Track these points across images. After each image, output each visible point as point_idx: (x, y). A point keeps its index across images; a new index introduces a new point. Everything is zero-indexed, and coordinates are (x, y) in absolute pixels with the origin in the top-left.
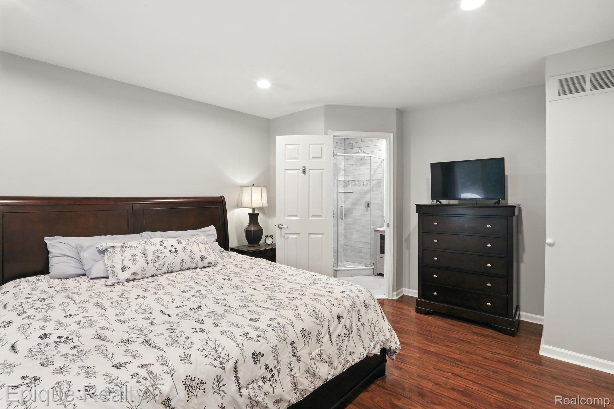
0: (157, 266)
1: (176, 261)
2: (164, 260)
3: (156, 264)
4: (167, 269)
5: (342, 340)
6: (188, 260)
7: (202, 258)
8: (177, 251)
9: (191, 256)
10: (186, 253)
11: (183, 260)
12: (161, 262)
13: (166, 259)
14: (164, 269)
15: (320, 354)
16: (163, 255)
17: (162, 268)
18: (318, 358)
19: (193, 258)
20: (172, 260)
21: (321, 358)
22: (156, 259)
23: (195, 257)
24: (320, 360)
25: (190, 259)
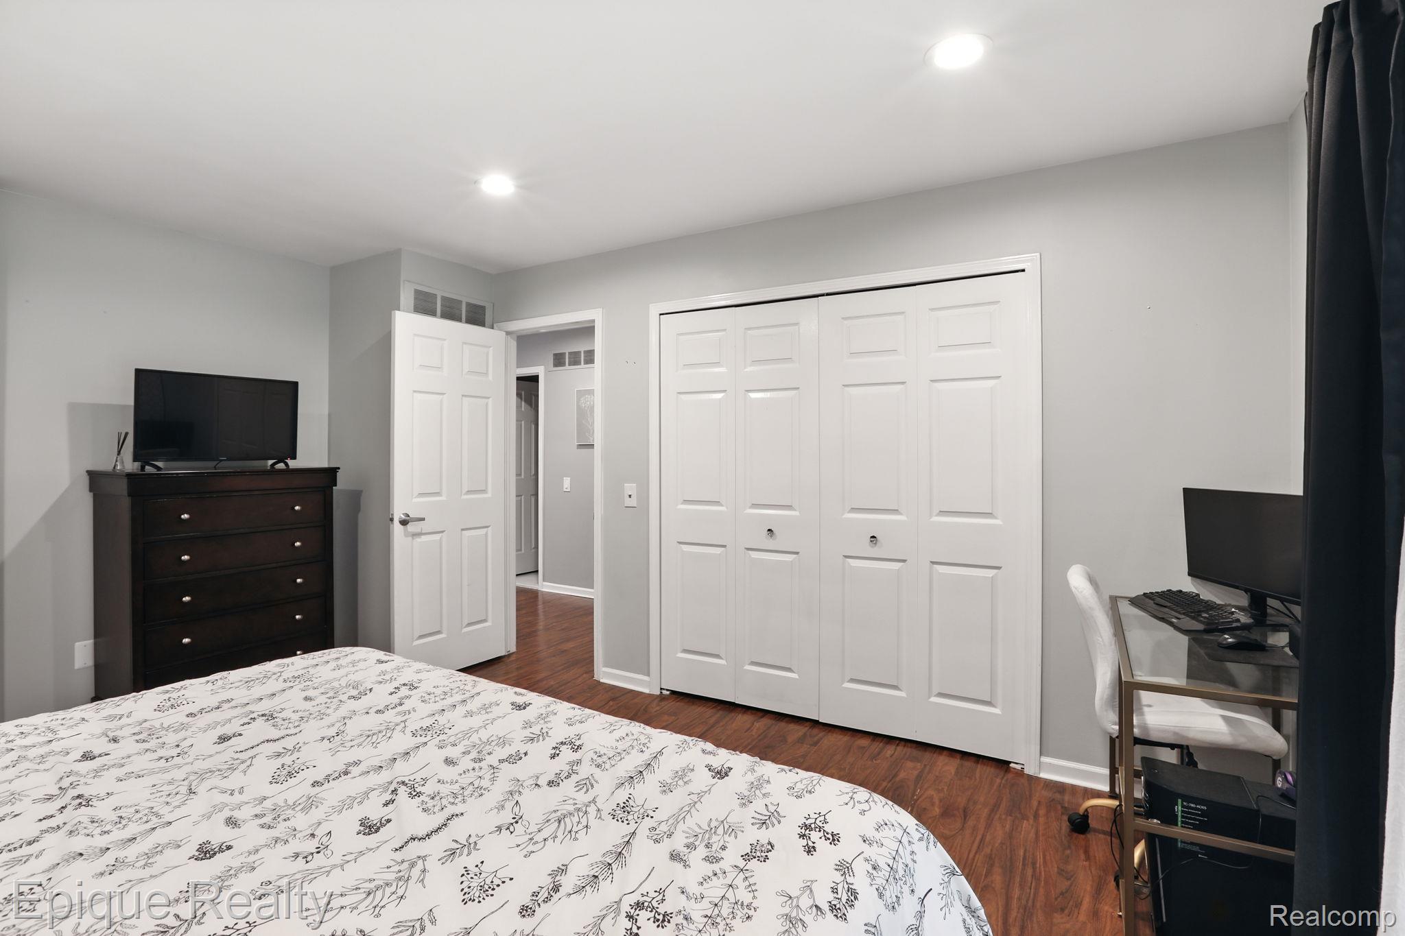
5: (433, 798)
15: (508, 828)
18: (519, 828)
21: (517, 822)
24: (520, 821)
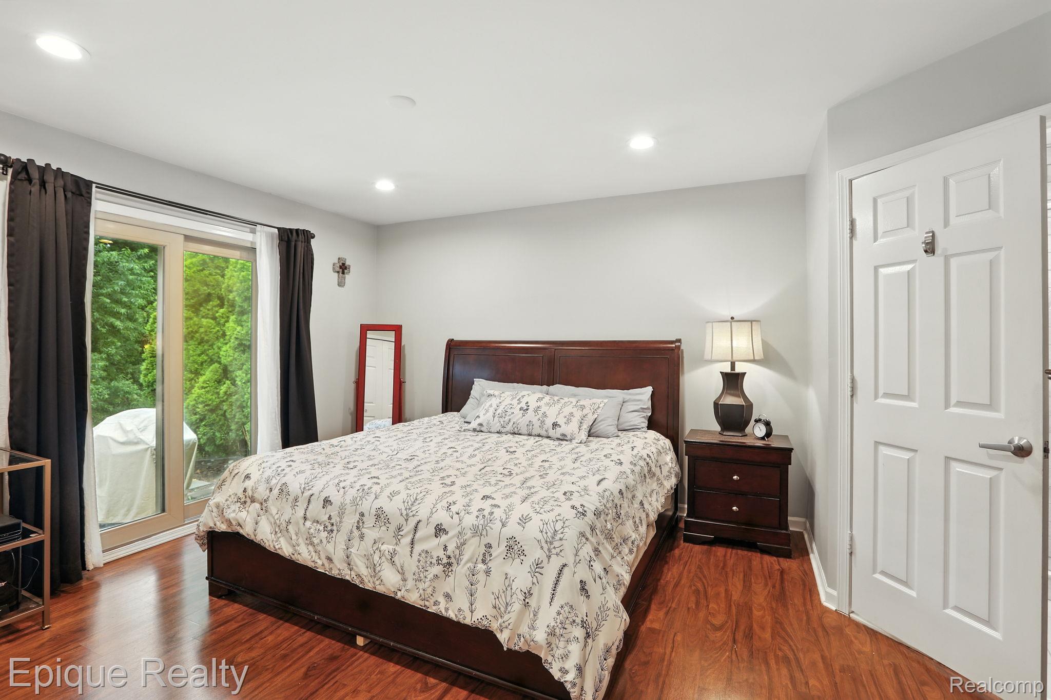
0: (502, 423)
1: (523, 423)
2: (510, 417)
3: (501, 420)
4: (513, 429)
5: (431, 563)
6: (537, 424)
7: (555, 425)
8: (527, 409)
9: (541, 419)
10: (537, 414)
11: (530, 421)
12: (507, 418)
13: (512, 416)
14: (509, 428)
15: (391, 554)
16: (512, 410)
17: (506, 426)
19: (543, 422)
20: (519, 419)
21: (391, 559)
22: (503, 414)
23: (546, 422)
25: (539, 423)
